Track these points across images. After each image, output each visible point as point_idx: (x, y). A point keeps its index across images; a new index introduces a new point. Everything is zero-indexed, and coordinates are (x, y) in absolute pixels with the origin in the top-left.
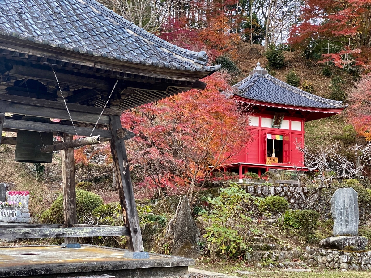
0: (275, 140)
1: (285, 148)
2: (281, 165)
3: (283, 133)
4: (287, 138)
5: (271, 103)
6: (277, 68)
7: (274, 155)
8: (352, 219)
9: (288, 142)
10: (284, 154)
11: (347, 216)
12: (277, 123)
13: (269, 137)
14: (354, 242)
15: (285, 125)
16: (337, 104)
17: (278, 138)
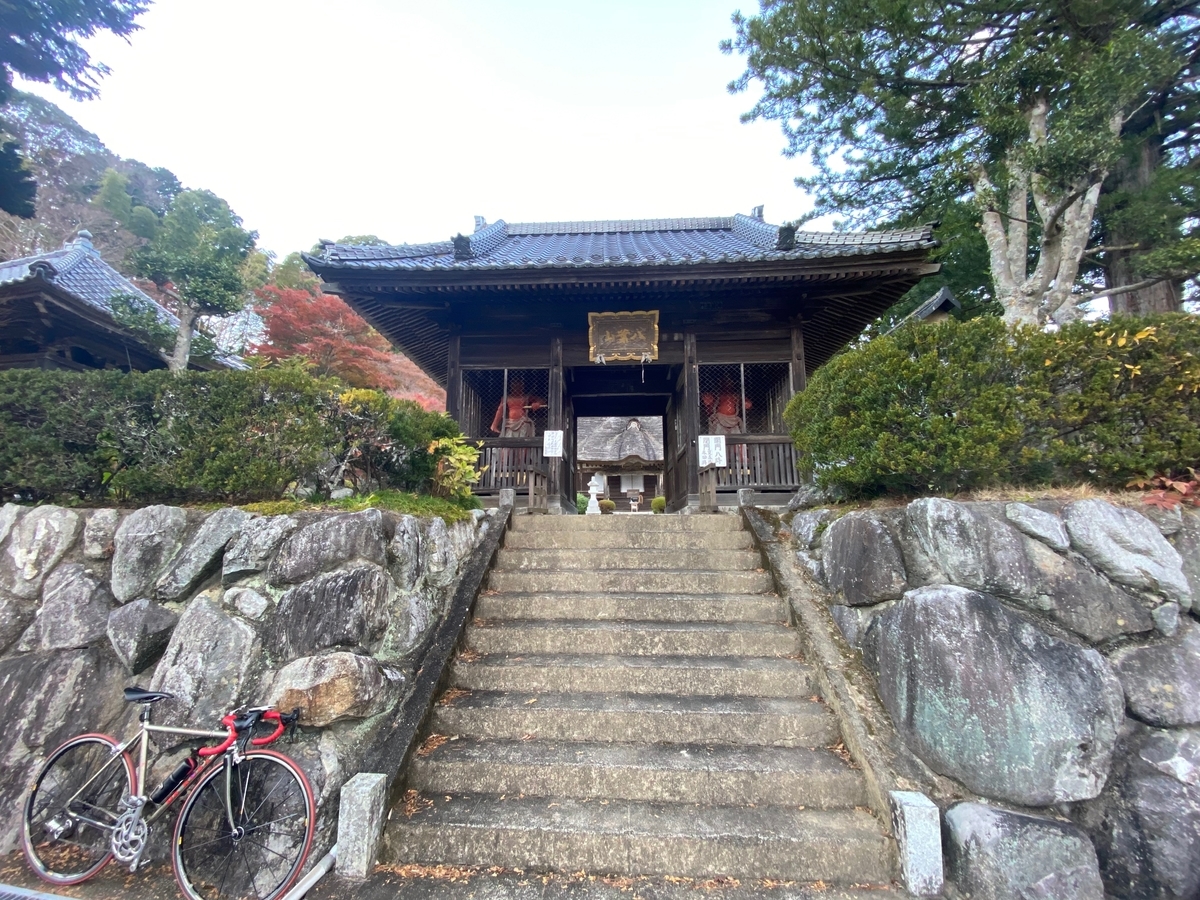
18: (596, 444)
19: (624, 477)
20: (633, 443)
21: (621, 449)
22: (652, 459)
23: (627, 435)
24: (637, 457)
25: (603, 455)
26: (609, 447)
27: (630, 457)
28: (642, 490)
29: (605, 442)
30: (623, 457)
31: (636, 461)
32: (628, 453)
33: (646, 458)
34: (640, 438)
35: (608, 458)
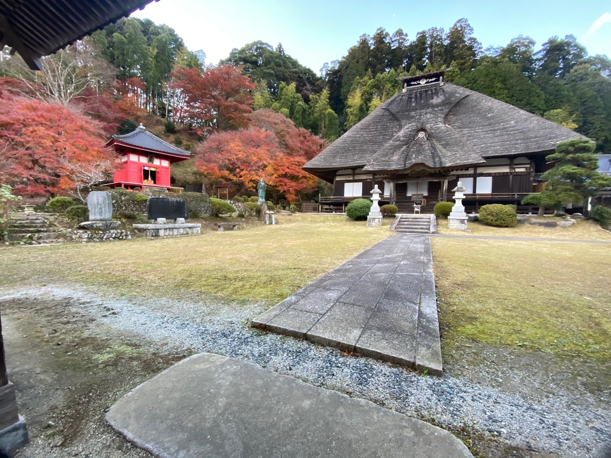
0: (151, 171)
1: (157, 175)
2: (154, 185)
3: (155, 167)
4: (158, 170)
5: (141, 147)
6: (171, 133)
7: (150, 179)
8: (105, 211)
9: (158, 172)
10: (157, 179)
11: (101, 208)
12: (151, 160)
13: (146, 168)
14: (101, 224)
15: (157, 162)
16: (188, 153)
17: (153, 169)
18: (384, 156)
19: (410, 183)
20: (419, 152)
21: (407, 158)
22: (438, 165)
23: (414, 145)
24: (423, 164)
25: (389, 165)
26: (395, 158)
27: (416, 165)
28: (426, 194)
29: (393, 153)
30: (408, 166)
31: (422, 168)
32: (414, 161)
33: (431, 165)
34: (427, 146)
35: (394, 167)
